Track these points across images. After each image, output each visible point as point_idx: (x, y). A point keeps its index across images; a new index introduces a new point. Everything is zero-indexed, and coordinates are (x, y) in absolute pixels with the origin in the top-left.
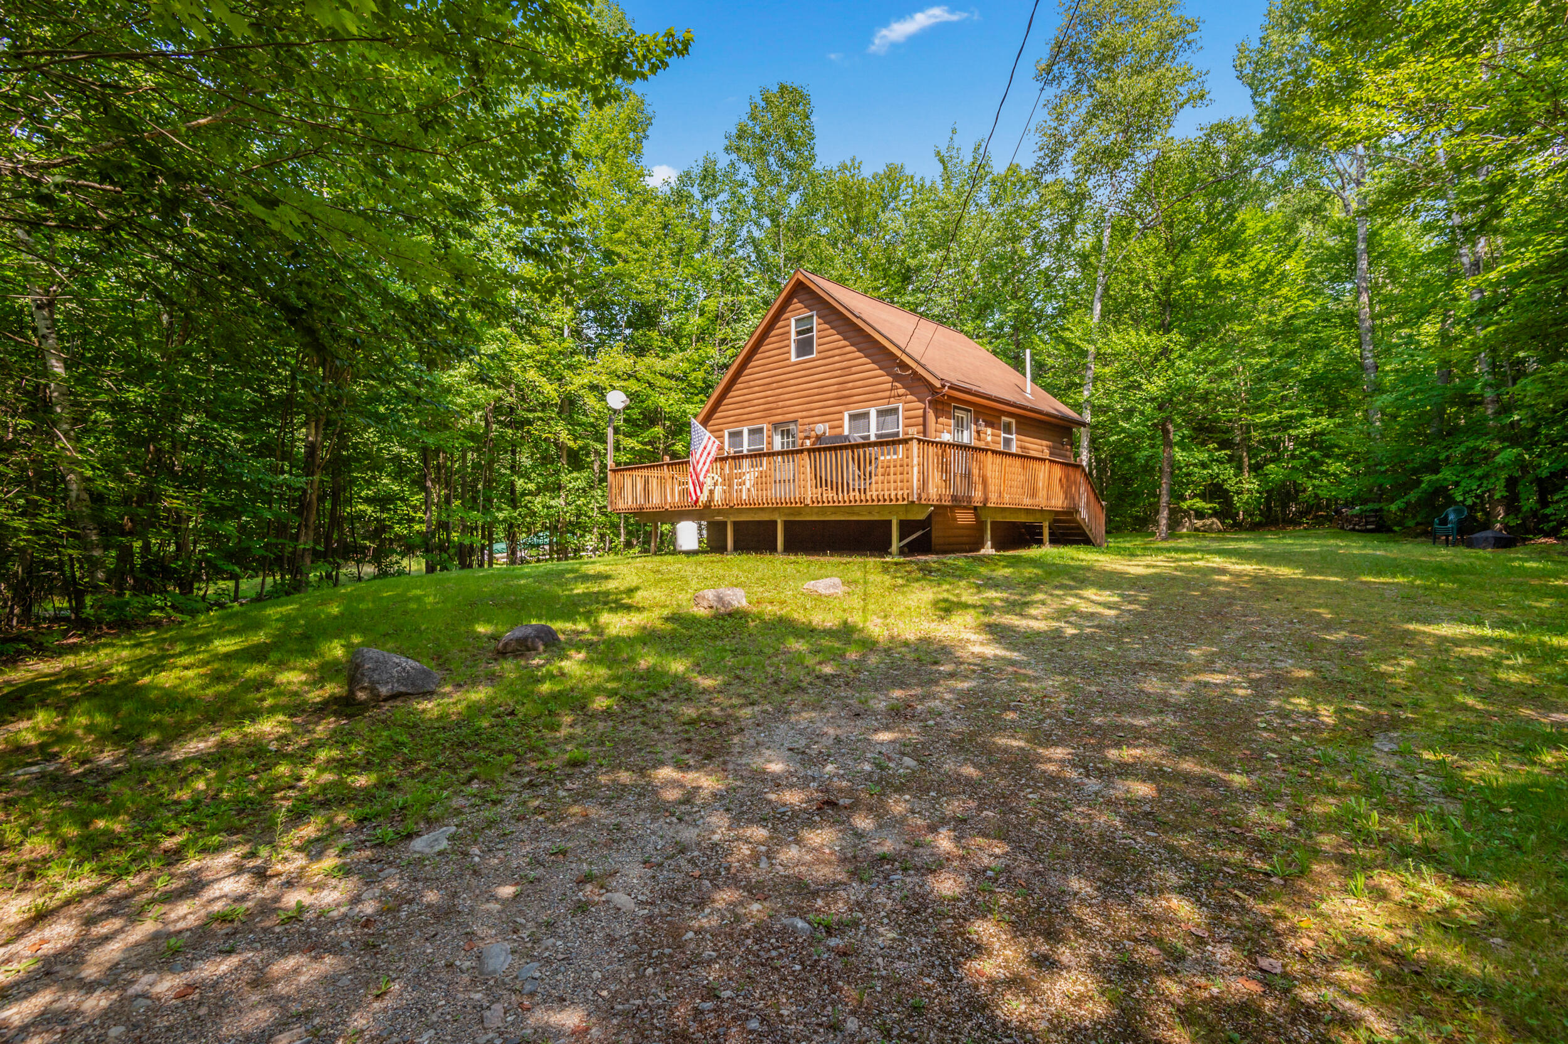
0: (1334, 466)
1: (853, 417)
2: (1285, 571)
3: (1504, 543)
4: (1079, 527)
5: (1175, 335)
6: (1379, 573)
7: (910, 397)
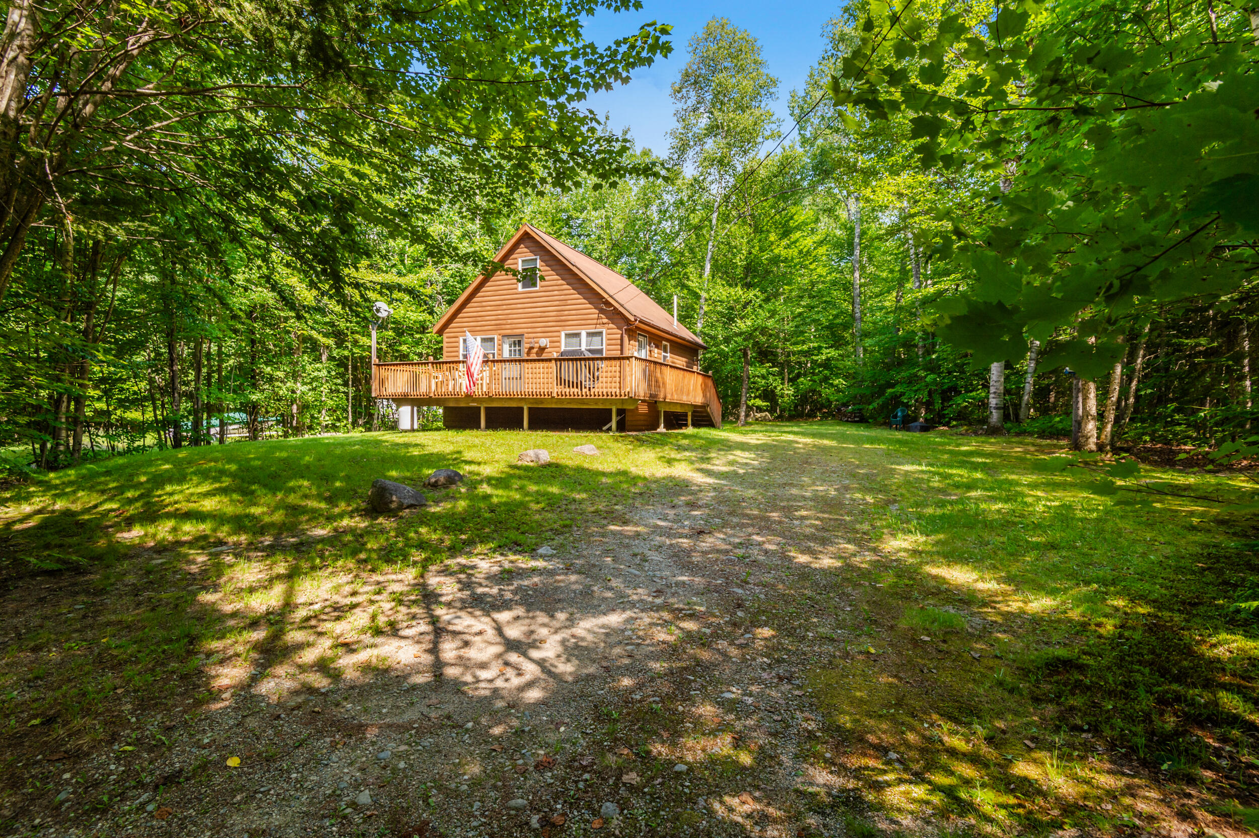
0: (839, 382)
1: (568, 336)
2: (826, 442)
3: (925, 429)
4: (708, 416)
5: (757, 292)
6: (872, 443)
7: (611, 326)
